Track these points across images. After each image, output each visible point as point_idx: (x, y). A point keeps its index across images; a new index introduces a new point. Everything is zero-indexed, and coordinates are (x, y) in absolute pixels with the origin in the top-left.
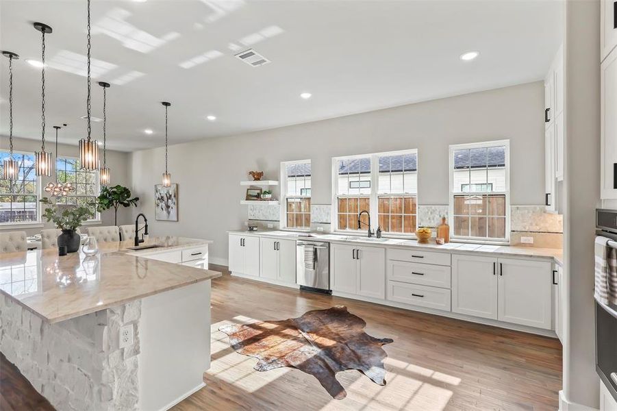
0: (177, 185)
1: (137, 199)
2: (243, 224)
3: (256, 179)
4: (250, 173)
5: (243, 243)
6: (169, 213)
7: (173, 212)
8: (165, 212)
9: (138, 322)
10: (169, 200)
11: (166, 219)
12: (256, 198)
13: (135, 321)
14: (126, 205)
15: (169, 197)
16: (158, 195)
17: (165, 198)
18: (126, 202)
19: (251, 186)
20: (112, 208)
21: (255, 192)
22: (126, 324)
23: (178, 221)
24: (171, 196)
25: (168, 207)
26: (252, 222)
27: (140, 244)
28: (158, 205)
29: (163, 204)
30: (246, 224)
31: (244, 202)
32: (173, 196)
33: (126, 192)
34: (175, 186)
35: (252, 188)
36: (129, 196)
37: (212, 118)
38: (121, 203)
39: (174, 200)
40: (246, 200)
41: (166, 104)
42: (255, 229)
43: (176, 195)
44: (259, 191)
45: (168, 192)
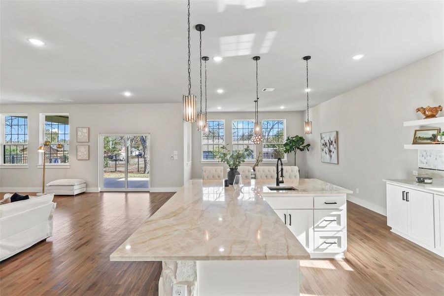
0: (337, 133)
1: (309, 145)
2: (409, 173)
3: (428, 117)
4: (418, 110)
5: (405, 196)
6: (331, 156)
7: (334, 155)
8: (328, 156)
9: (193, 284)
10: (332, 145)
11: (329, 162)
12: (429, 141)
13: (191, 282)
14: (302, 150)
15: (331, 143)
16: (323, 142)
17: (328, 144)
18: (301, 147)
19: (422, 126)
20: (293, 152)
21: (429, 134)
22: (179, 283)
23: (338, 163)
24: (332, 142)
25: (330, 151)
26: (424, 172)
27: (280, 184)
28: (323, 150)
29: (326, 149)
30: (416, 173)
31: (410, 146)
32: (334, 142)
33: (301, 140)
34: (335, 133)
35: (423, 129)
36: (303, 143)
37: (358, 57)
38: (298, 148)
39: (335, 146)
40: (414, 143)
41: (307, 58)
42: (426, 181)
43: (337, 141)
44: (435, 132)
45: (330, 139)
